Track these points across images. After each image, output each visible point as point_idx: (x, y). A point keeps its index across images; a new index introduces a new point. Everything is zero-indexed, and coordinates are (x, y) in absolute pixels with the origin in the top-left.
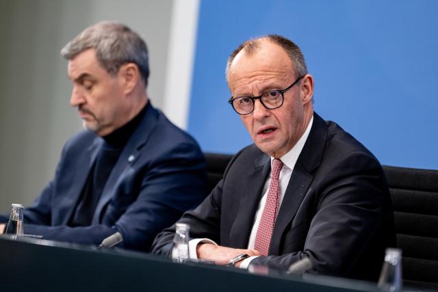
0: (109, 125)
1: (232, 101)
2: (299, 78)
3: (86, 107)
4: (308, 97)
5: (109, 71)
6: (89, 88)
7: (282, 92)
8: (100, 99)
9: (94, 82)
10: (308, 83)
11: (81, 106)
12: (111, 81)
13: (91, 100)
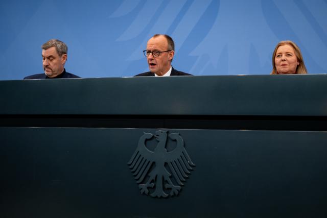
0: (56, 74)
1: (144, 51)
2: (169, 51)
3: (49, 66)
4: (171, 58)
5: (59, 55)
6: (52, 60)
7: (159, 52)
8: (55, 64)
9: (54, 58)
10: (172, 53)
11: (47, 66)
12: (60, 59)
13: (51, 64)
